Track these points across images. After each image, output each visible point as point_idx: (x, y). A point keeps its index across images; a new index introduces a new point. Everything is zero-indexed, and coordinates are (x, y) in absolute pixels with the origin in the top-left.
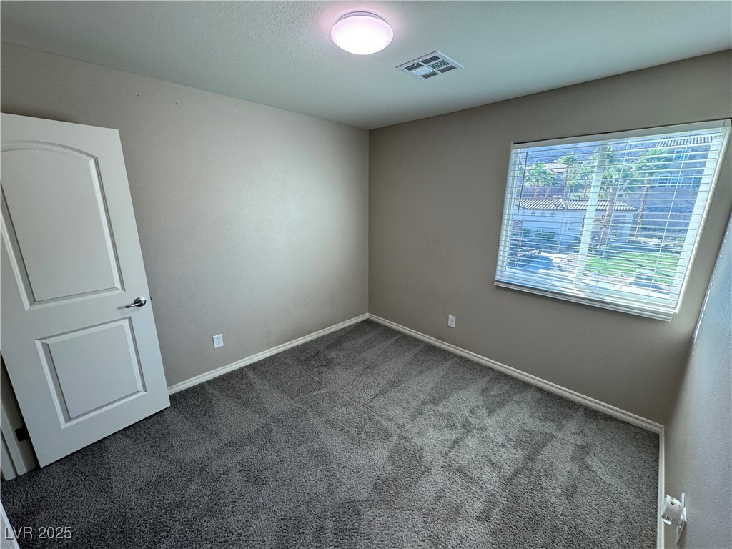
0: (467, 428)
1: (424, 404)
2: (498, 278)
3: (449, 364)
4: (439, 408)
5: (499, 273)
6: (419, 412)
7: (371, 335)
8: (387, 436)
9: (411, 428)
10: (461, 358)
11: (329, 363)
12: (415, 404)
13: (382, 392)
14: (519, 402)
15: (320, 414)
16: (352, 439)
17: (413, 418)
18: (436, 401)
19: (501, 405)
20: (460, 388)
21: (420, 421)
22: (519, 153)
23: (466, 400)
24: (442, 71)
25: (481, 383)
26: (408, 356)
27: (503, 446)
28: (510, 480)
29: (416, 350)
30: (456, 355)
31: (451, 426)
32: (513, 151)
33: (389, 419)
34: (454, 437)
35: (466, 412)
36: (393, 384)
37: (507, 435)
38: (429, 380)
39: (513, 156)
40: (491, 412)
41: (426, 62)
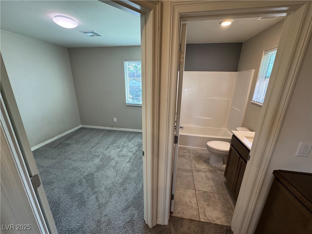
0: (123, 147)
1: (109, 145)
2: (127, 103)
3: (116, 134)
4: (115, 145)
5: (127, 101)
6: (108, 148)
7: (85, 132)
8: (98, 156)
9: (106, 152)
10: (120, 131)
11: (68, 145)
12: (106, 146)
13: (94, 147)
14: (137, 137)
15: (69, 159)
16: (85, 161)
17: (106, 149)
18: (113, 144)
19: (132, 139)
20: (120, 138)
21: (109, 150)
22: (126, 64)
23: (122, 141)
24: (97, 36)
25: (127, 136)
26: (102, 135)
27: (133, 147)
28: (135, 153)
29: (104, 132)
30: (118, 131)
31: (119, 148)
32: (125, 63)
33: (98, 152)
34: (120, 150)
35: (123, 143)
36: (97, 144)
37: (134, 145)
38: (110, 139)
39: (125, 64)
40: (130, 141)
41: (91, 32)
